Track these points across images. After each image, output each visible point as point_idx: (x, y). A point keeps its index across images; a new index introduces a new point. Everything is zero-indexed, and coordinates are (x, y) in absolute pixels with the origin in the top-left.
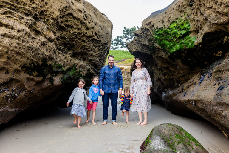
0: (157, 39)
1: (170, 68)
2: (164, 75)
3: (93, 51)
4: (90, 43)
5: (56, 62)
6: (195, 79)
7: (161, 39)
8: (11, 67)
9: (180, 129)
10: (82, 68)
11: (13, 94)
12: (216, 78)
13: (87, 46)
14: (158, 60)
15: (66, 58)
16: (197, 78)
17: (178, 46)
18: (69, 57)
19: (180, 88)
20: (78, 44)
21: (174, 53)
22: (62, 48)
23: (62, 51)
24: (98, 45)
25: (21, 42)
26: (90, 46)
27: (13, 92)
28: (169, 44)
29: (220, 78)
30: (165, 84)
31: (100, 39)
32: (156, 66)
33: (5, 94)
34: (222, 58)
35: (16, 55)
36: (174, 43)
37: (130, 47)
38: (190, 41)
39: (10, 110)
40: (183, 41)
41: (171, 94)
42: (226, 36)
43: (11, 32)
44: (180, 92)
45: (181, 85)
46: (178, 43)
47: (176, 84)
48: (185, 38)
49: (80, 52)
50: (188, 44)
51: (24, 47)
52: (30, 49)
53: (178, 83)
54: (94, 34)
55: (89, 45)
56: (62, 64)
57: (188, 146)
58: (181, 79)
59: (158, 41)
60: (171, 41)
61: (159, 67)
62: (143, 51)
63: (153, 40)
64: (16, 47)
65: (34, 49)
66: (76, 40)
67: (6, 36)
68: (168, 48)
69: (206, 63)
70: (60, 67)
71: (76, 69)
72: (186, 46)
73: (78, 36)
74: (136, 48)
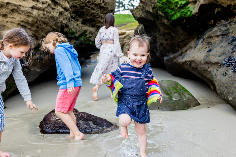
0: (160, 7)
1: (172, 34)
2: (166, 40)
3: (100, 18)
4: (98, 11)
5: (70, 29)
6: (192, 43)
7: (164, 7)
8: (39, 34)
9: (177, 84)
10: (92, 34)
11: (41, 56)
12: (207, 43)
13: (96, 13)
14: (161, 26)
15: (77, 25)
16: (194, 43)
17: (178, 15)
18: (80, 24)
19: (180, 52)
20: (88, 11)
21: (175, 20)
22: (74, 15)
23: (74, 18)
24: (105, 12)
25: (45, 13)
26: (98, 14)
27: (41, 55)
28: (171, 12)
29: (210, 42)
30: (167, 48)
31: (107, 6)
32: (159, 31)
33: (36, 57)
34: (214, 26)
35: (43, 24)
36: (175, 11)
37: (134, 13)
38: (189, 11)
39: (38, 70)
40: (183, 10)
41: (172, 58)
42: (217, 7)
43: (37, 4)
44: (180, 56)
45: (181, 49)
46: (179, 11)
47: (177, 48)
48: (185, 7)
49: (89, 19)
50: (187, 13)
51: (48, 17)
52: (52, 18)
53: (178, 48)
54: (102, 2)
55: (98, 12)
56: (75, 31)
57: (182, 95)
58: (181, 44)
59: (161, 9)
60: (173, 9)
61: (162, 33)
62: (147, 17)
63: (157, 8)
64: (42, 18)
65: (55, 19)
66: (86, 8)
67: (34, 8)
68: (170, 16)
69: (201, 30)
70: (73, 33)
71: (87, 35)
72: (185, 15)
73: (88, 4)
74: (141, 14)
